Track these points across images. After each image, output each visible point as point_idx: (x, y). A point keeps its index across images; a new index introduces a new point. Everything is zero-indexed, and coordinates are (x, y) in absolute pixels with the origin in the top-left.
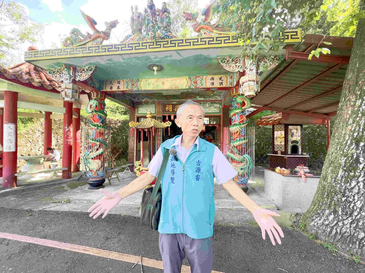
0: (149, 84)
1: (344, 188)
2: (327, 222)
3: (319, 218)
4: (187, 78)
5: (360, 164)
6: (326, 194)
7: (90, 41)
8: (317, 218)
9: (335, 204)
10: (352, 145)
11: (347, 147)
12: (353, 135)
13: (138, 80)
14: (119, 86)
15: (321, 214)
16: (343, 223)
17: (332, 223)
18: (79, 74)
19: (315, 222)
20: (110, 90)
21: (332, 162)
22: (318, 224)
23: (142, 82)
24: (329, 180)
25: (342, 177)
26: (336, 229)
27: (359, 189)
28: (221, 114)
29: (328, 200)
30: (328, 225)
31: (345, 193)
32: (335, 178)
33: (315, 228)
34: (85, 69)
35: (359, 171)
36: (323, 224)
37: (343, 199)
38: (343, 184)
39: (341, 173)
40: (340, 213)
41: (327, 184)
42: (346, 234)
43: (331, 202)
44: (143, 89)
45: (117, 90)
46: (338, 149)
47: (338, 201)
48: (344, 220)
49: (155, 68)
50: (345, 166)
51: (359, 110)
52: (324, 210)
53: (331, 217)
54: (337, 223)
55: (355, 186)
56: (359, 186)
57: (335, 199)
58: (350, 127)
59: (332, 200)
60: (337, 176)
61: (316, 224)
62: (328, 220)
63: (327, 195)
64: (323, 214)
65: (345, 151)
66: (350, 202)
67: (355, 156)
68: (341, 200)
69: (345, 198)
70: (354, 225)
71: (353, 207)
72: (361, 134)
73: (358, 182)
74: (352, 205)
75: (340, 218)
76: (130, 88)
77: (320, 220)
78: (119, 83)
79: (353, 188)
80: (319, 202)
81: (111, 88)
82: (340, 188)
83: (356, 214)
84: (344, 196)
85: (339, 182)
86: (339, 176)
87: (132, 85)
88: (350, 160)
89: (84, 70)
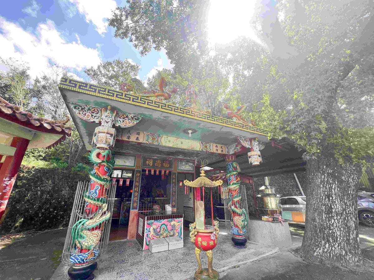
0: (169, 141)
1: (329, 224)
2: (326, 250)
3: (319, 249)
4: (200, 143)
5: (333, 209)
6: (318, 230)
7: (154, 96)
8: (317, 249)
9: (327, 236)
10: (326, 199)
11: (324, 200)
12: (325, 194)
13: (159, 136)
14: (138, 138)
15: (320, 245)
16: (335, 247)
17: (329, 250)
18: (120, 120)
19: (317, 252)
20: (127, 140)
21: (316, 209)
22: (319, 253)
23: (163, 138)
24: (317, 221)
25: (326, 218)
26: (332, 253)
27: (336, 223)
28: (194, 172)
29: (321, 234)
30: (327, 251)
31: (330, 227)
32: (322, 219)
33: (319, 257)
34: (130, 117)
35: (333, 213)
36: (323, 252)
37: (331, 232)
38: (327, 222)
39: (324, 216)
40: (331, 241)
41: (317, 224)
42: (338, 255)
43: (323, 235)
44: (164, 144)
45: (136, 141)
46: (318, 201)
47: (328, 234)
48: (335, 245)
49: (190, 132)
50: (326, 211)
51: (324, 181)
52: (321, 241)
53: (327, 245)
54: (332, 249)
55: (334, 222)
56: (336, 222)
57: (326, 233)
58: (322, 189)
59: (324, 234)
60: (322, 218)
61: (318, 253)
62: (326, 248)
63: (320, 231)
64: (321, 245)
65: (323, 202)
66: (334, 233)
67: (329, 205)
68: (329, 232)
69: (331, 231)
70: (340, 247)
71: (336, 236)
72: (329, 193)
73: (335, 220)
74: (336, 234)
75: (332, 244)
76: (150, 141)
77: (320, 249)
78: (138, 134)
79: (333, 224)
80: (315, 237)
81: (129, 138)
82: (326, 225)
83: (339, 239)
84: (330, 230)
85: (325, 221)
86: (324, 217)
87: (153, 139)
88: (327, 208)
89: (127, 117)
